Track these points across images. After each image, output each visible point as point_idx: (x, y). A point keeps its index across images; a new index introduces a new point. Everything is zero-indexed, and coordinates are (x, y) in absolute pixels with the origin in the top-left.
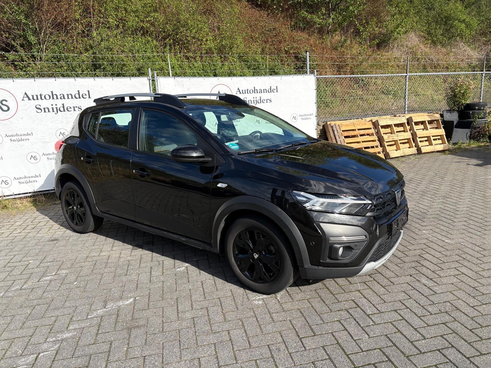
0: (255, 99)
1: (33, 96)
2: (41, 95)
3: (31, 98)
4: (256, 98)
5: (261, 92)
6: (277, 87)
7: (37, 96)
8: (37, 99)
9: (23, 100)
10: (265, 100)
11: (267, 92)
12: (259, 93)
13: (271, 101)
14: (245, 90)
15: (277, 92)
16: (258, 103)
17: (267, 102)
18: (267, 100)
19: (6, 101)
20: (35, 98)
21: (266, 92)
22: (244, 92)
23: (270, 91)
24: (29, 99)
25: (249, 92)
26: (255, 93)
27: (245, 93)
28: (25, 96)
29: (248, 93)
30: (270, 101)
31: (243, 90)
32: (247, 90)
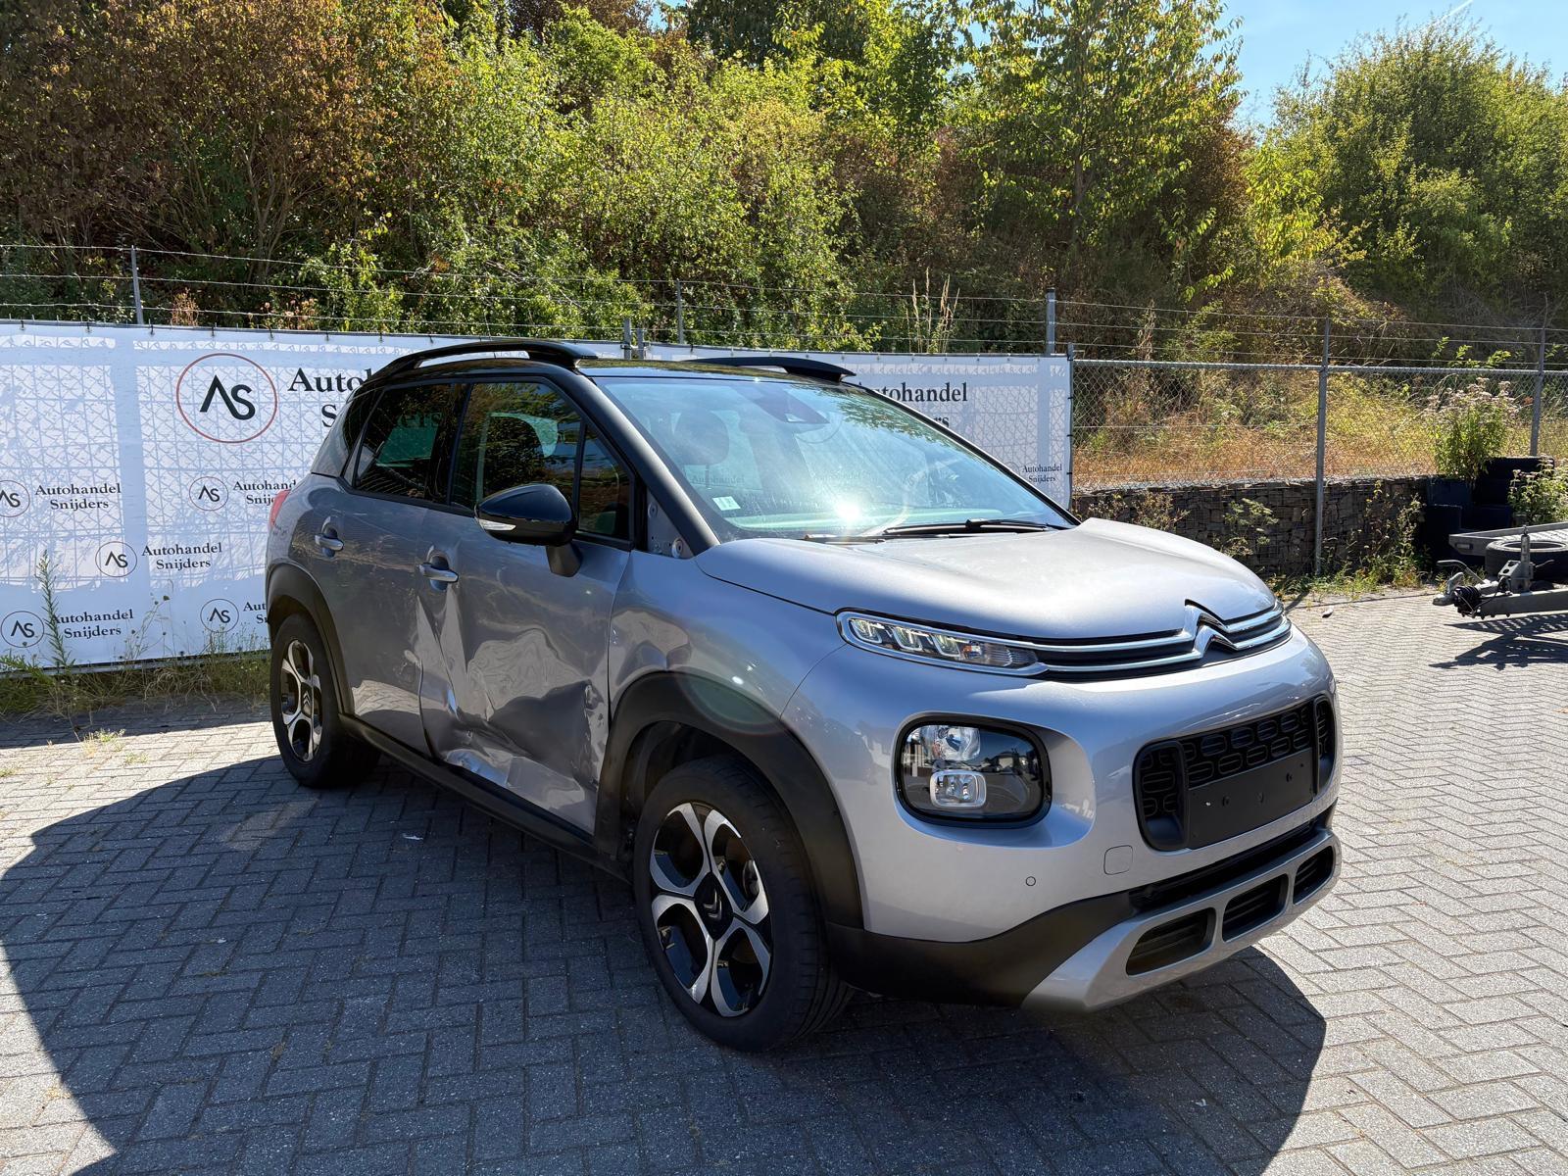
1: (318, 381)
2: (339, 379)
3: (313, 385)
5: (922, 400)
6: (965, 385)
7: (329, 380)
8: (330, 388)
9: (292, 389)
11: (938, 398)
12: (917, 400)
15: (965, 399)
18: (937, 421)
19: (248, 390)
20: (324, 385)
21: (936, 399)
23: (944, 395)
24: (309, 388)
26: (904, 399)
28: (299, 379)
30: (946, 424)
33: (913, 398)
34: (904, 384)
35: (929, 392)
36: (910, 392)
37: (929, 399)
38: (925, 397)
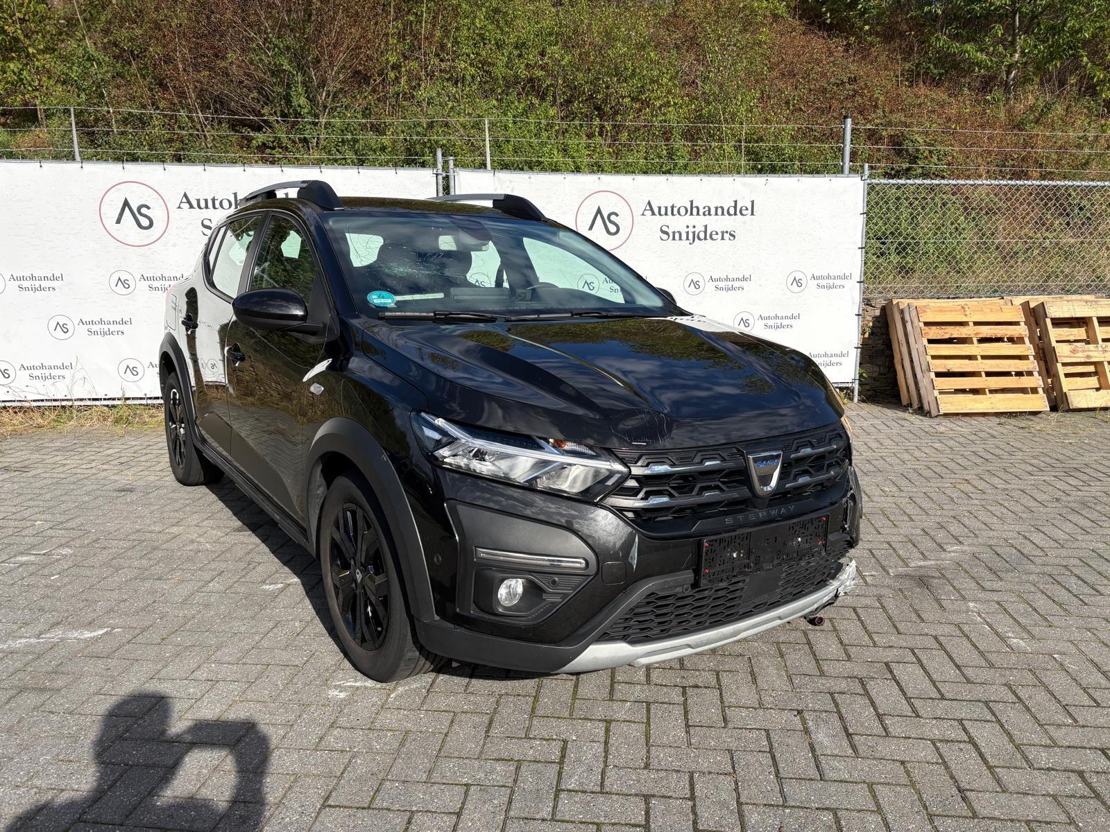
0: (691, 230)
1: (198, 201)
2: (213, 200)
3: (195, 204)
4: (694, 227)
5: (709, 214)
6: (753, 202)
7: (206, 201)
8: (207, 207)
9: (179, 207)
10: (717, 234)
11: (725, 213)
12: (704, 214)
13: (734, 236)
14: (666, 208)
15: (752, 214)
16: (699, 239)
17: (723, 239)
18: (723, 233)
19: (149, 208)
20: (203, 204)
21: (723, 214)
22: (663, 212)
23: (732, 211)
24: (191, 207)
25: (675, 212)
26: (691, 214)
27: (666, 214)
28: (184, 200)
29: (673, 214)
30: (731, 235)
31: (660, 208)
32: (673, 207)
33: (701, 213)
34: (692, 202)
35: (717, 208)
36: (698, 208)
37: (716, 214)
38: (713, 212)
